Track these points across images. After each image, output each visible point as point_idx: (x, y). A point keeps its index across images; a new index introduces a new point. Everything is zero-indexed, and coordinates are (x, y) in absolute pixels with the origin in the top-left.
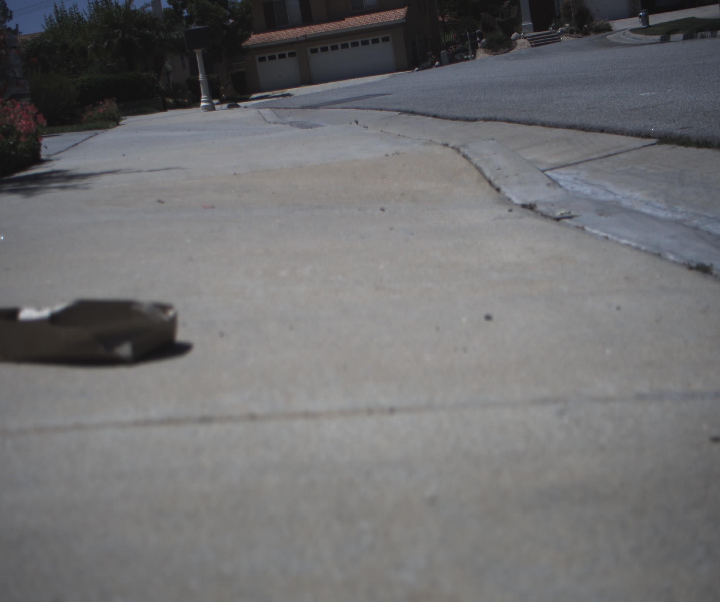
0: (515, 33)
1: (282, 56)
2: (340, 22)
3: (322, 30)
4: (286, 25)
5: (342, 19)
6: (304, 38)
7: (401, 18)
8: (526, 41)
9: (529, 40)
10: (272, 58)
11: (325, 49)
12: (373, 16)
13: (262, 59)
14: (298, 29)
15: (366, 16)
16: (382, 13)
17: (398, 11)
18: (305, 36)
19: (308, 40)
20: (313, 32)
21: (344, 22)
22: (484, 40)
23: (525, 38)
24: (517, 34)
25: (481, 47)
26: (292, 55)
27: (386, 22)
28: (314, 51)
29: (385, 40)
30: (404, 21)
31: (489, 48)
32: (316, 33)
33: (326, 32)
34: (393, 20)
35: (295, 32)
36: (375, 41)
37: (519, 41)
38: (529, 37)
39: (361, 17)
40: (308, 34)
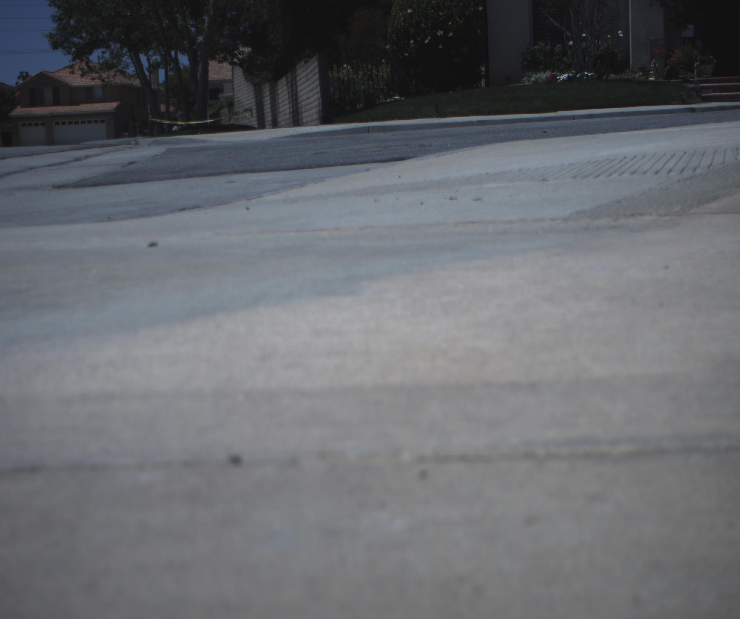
1: (37, 125)
2: (77, 106)
3: (63, 111)
4: (42, 104)
5: (79, 104)
6: (52, 114)
7: (114, 108)
10: (30, 125)
11: (64, 123)
12: (98, 105)
13: (24, 125)
14: (49, 108)
16: (103, 104)
17: (113, 104)
19: (53, 116)
20: (57, 111)
26: (43, 124)
27: (103, 110)
28: (57, 124)
29: (102, 121)
30: (115, 110)
32: (59, 113)
33: (65, 112)
35: (47, 110)
36: (96, 122)
39: (90, 105)
40: (54, 112)
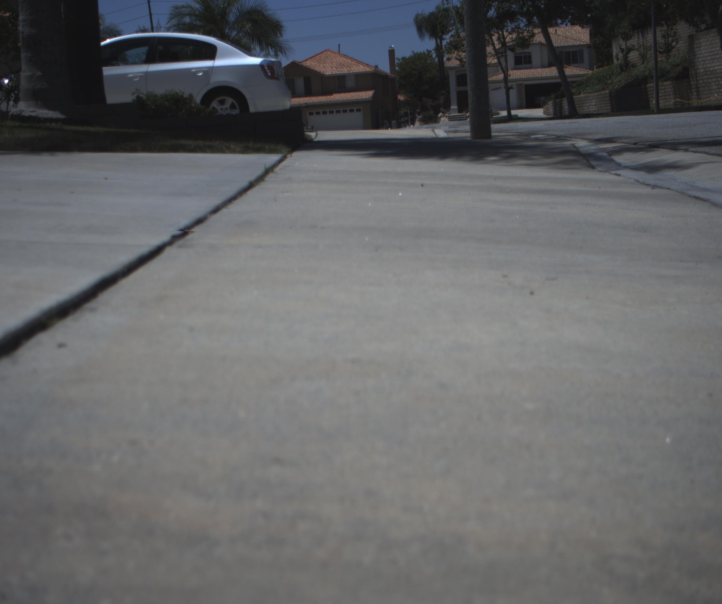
0: (441, 114)
2: (329, 96)
3: (317, 101)
5: (331, 94)
6: (305, 105)
7: (370, 97)
8: (447, 119)
9: (448, 119)
11: (318, 113)
12: (352, 94)
14: (302, 99)
15: (347, 93)
16: (358, 93)
17: (368, 92)
18: (306, 103)
19: (308, 106)
20: (311, 101)
21: (332, 97)
22: (420, 116)
23: (446, 117)
24: (442, 114)
25: (418, 121)
27: (360, 99)
29: (358, 110)
30: (372, 99)
31: (423, 122)
32: (313, 103)
33: (320, 102)
34: (365, 98)
35: (300, 100)
36: (351, 111)
37: (442, 119)
38: (449, 117)
39: (344, 94)
40: (308, 102)
